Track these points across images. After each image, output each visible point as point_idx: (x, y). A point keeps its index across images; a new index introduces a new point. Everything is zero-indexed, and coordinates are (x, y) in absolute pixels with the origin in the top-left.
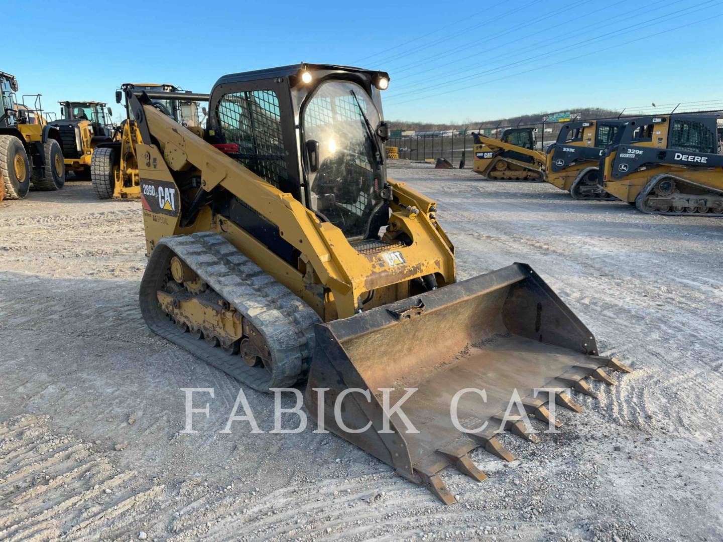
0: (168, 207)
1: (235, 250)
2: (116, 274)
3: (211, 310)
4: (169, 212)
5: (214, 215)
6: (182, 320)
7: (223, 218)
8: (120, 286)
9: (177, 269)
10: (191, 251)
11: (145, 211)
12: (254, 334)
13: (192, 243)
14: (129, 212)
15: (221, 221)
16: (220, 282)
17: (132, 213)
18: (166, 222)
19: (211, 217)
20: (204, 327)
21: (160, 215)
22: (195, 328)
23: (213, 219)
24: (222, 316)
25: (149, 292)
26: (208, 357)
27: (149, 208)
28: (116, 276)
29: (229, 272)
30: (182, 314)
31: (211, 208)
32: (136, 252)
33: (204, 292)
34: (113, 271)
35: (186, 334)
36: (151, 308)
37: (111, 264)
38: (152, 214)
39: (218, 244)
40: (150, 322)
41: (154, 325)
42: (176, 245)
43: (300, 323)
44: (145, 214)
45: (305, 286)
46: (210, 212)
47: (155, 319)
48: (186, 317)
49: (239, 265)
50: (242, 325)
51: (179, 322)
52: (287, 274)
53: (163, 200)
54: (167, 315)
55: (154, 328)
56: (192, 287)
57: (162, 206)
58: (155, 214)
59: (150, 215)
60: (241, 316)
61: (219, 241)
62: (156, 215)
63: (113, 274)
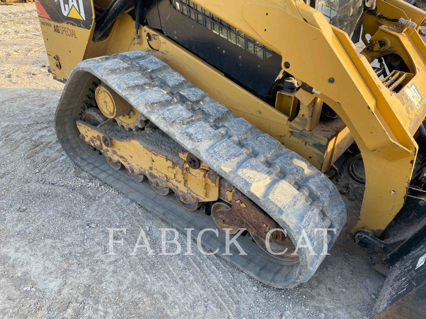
0: (74, 15)
1: (183, 79)
2: (14, 81)
3: (164, 160)
4: (77, 22)
5: (138, 28)
6: (116, 158)
7: (152, 32)
8: (22, 97)
9: (106, 102)
10: (132, 83)
11: (42, 19)
12: (243, 205)
13: (127, 69)
14: (11, 15)
15: (148, 35)
16: (190, 136)
17: (13, 16)
18: (73, 34)
19: (134, 30)
20: (151, 175)
21: (64, 25)
22: (135, 171)
23: (137, 33)
24: (185, 171)
25: (66, 120)
26: (164, 214)
27: (47, 16)
28: (14, 83)
29: (192, 116)
30: (115, 152)
31: (134, 19)
32: (27, 55)
33: (143, 129)
34: (9, 76)
35: (121, 172)
36: (70, 137)
37: (6, 69)
38: (53, 23)
39: (159, 70)
40: (72, 154)
41: (78, 158)
42: (107, 75)
43: (319, 198)
44: (42, 23)
45: (291, 132)
46: (132, 24)
47: (77, 150)
48: (121, 157)
49: (198, 102)
50: (219, 188)
51: (111, 160)
52: (260, 113)
53: (66, 6)
54: (95, 149)
55: (78, 160)
56: (124, 121)
57: (65, 14)
58: (56, 24)
59: (50, 25)
60: (218, 178)
61: (159, 66)
62: (59, 25)
63: (11, 81)
